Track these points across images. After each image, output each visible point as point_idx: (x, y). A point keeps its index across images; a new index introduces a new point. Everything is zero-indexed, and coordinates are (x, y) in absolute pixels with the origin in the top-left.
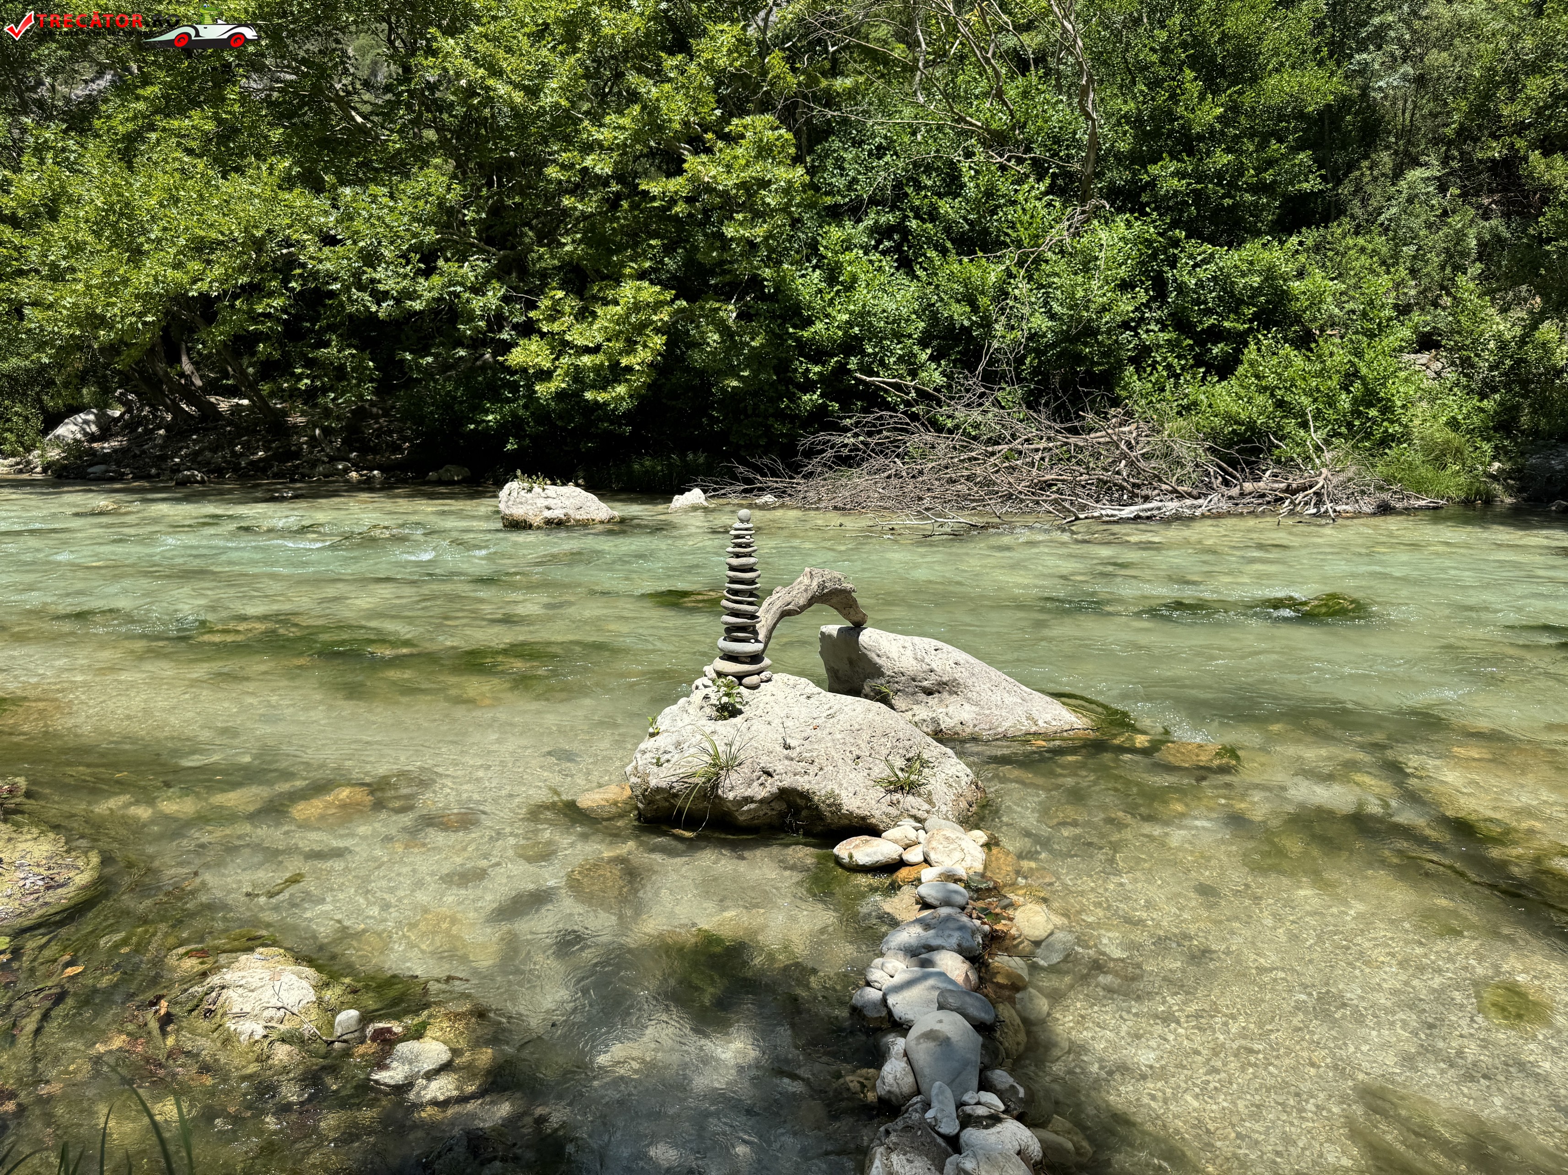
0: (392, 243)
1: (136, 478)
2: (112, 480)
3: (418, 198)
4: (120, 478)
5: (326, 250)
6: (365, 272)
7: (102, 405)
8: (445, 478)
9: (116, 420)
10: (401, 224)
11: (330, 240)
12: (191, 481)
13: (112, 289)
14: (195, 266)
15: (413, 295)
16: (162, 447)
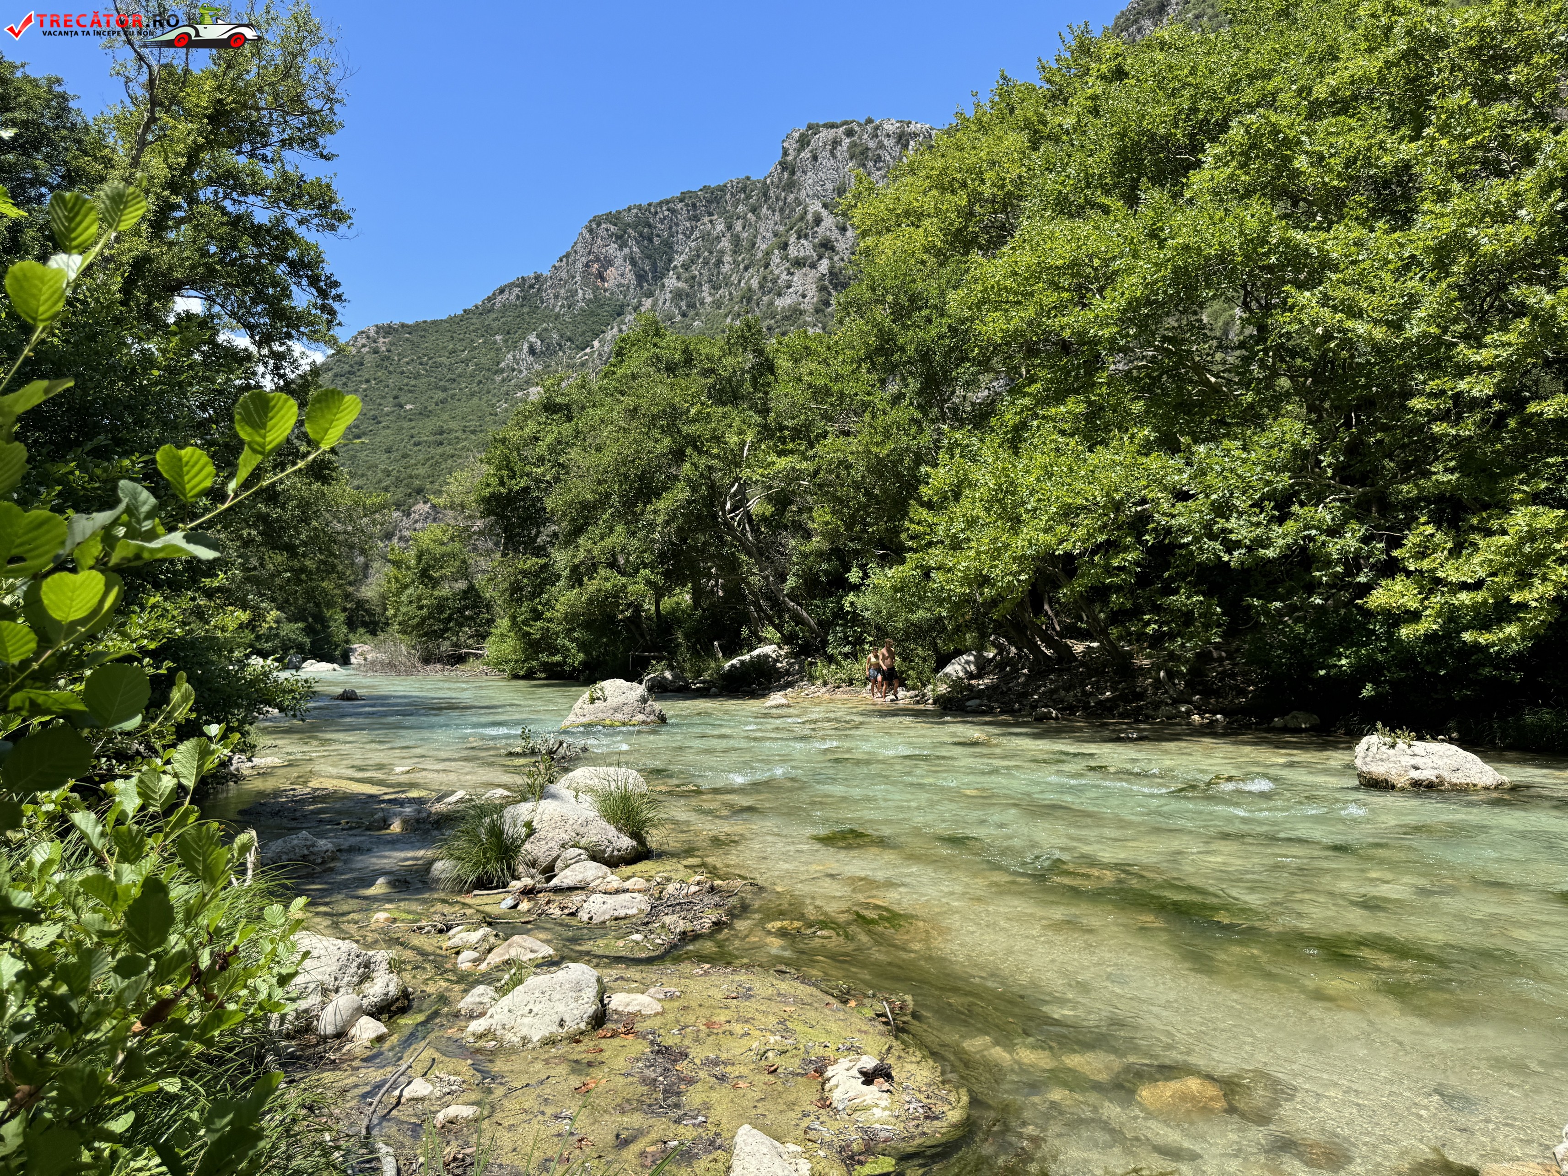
0: (1244, 493)
1: (1002, 712)
2: (984, 713)
3: (1272, 447)
4: (990, 712)
5: (1179, 505)
6: (1217, 523)
7: (981, 648)
8: (1292, 724)
9: (990, 661)
10: (1254, 474)
11: (1183, 496)
12: (1047, 717)
13: (996, 554)
14: (1062, 529)
15: (1264, 543)
16: (1024, 685)
